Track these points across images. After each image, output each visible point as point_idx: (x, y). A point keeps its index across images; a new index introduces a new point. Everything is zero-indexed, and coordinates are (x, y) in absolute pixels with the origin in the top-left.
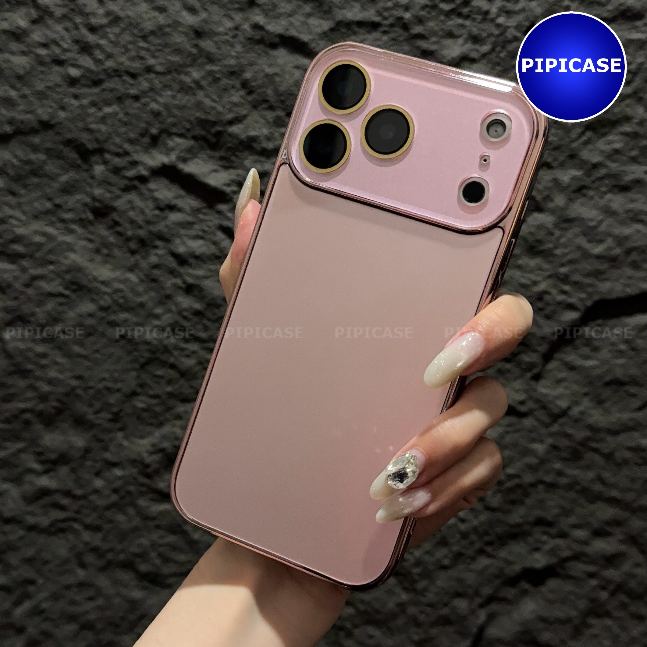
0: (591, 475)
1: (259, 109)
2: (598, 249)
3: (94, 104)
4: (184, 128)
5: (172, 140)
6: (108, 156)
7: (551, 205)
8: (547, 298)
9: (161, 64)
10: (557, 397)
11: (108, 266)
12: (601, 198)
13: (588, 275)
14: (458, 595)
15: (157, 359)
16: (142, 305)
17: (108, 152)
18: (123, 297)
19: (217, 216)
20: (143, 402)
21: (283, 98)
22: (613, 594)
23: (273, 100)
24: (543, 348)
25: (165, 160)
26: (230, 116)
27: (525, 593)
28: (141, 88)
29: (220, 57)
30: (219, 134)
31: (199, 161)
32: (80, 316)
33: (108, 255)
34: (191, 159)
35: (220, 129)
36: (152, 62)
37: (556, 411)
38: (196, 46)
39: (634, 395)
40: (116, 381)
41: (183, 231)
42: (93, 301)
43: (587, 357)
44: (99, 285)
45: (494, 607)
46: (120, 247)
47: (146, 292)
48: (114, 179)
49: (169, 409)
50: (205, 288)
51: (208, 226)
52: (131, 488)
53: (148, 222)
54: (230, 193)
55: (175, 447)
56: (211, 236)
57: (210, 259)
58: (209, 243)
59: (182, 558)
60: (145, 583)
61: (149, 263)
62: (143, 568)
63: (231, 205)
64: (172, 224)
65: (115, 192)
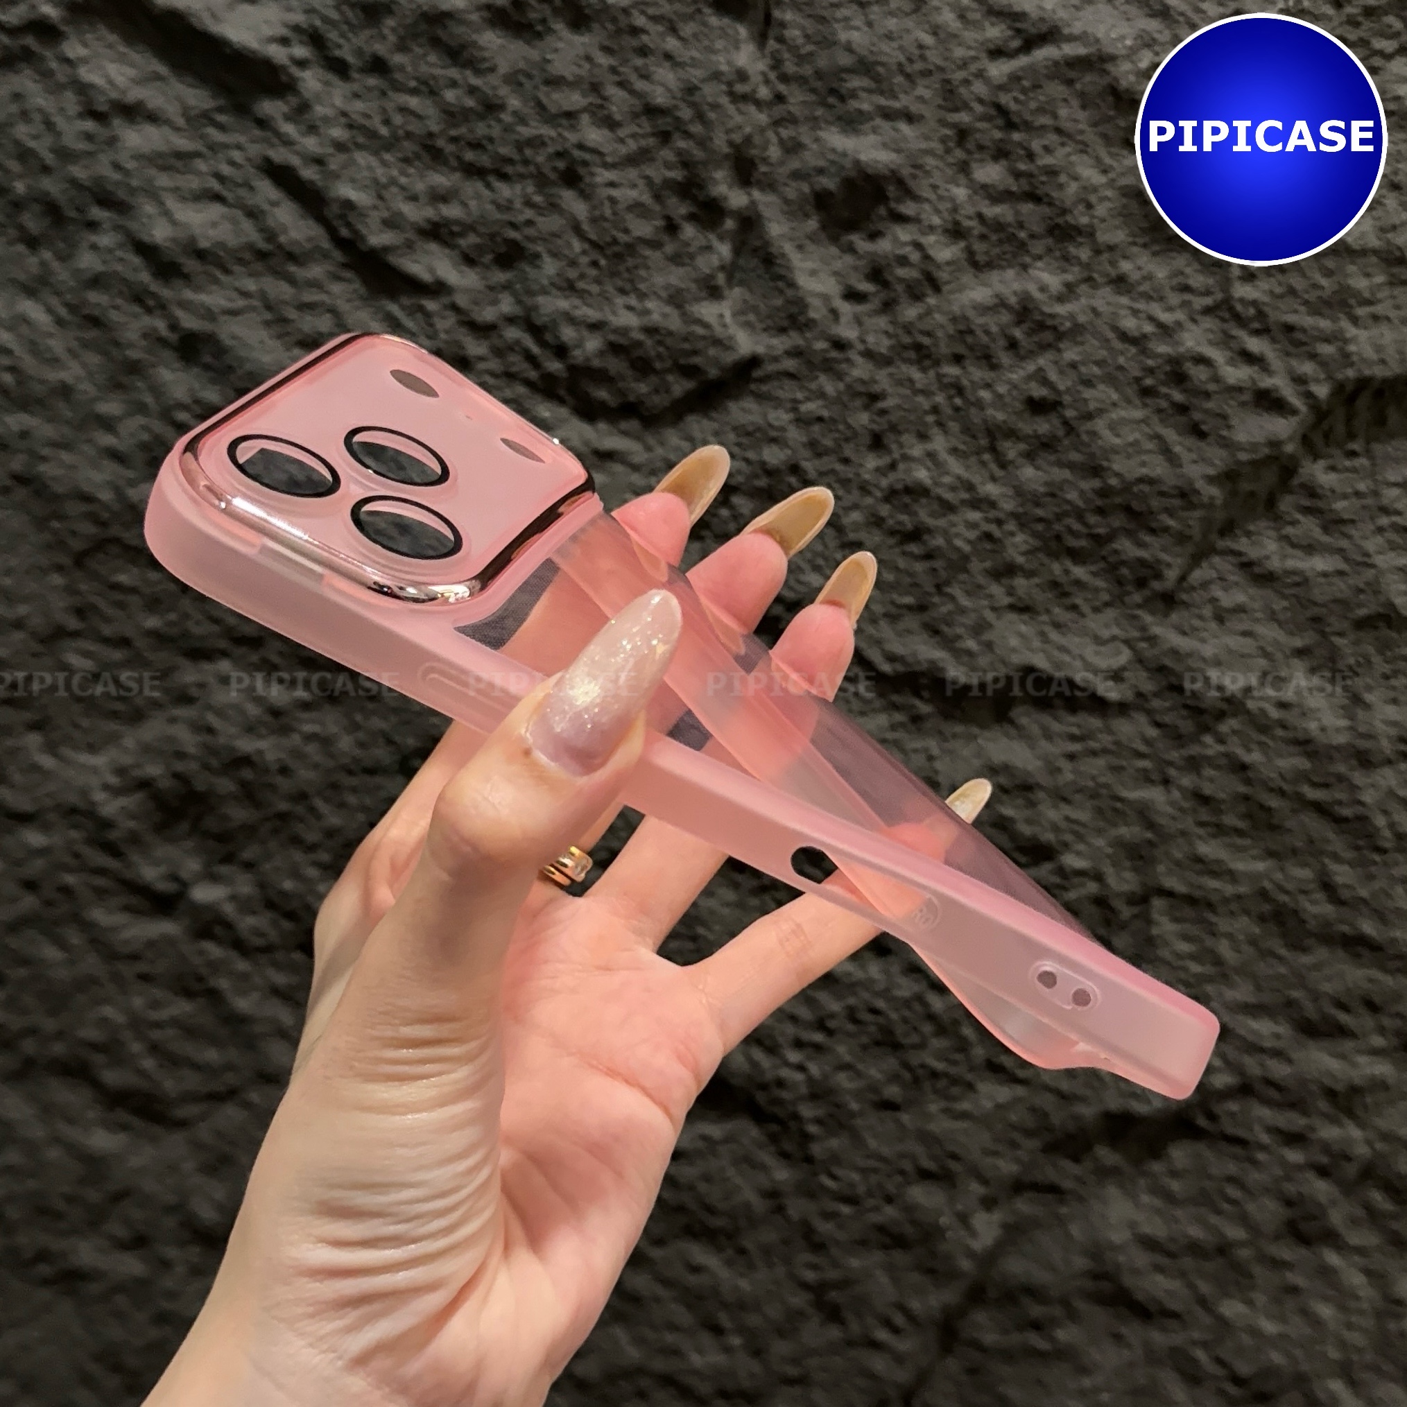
0: (1303, 873)
8: (1199, 374)
10: (1213, 661)
13: (1325, 305)
14: (923, 1175)
15: (116, 541)
16: (65, 391)
19: (257, 132)
20: (87, 654)
22: (1350, 1188)
27: (1105, 1173)
41: (163, 180)
43: (1310, 549)
45: (1024, 1205)
47: (73, 353)
50: (228, 342)
51: (232, 163)
52: (70, 879)
53: (65, 155)
54: (286, 61)
55: (177, 776)
56: (242, 192)
57: (241, 261)
58: (238, 213)
59: (211, 1055)
60: (123, 1115)
61: (77, 272)
62: (112, 1077)
63: (294, 101)
64: (133, 157)
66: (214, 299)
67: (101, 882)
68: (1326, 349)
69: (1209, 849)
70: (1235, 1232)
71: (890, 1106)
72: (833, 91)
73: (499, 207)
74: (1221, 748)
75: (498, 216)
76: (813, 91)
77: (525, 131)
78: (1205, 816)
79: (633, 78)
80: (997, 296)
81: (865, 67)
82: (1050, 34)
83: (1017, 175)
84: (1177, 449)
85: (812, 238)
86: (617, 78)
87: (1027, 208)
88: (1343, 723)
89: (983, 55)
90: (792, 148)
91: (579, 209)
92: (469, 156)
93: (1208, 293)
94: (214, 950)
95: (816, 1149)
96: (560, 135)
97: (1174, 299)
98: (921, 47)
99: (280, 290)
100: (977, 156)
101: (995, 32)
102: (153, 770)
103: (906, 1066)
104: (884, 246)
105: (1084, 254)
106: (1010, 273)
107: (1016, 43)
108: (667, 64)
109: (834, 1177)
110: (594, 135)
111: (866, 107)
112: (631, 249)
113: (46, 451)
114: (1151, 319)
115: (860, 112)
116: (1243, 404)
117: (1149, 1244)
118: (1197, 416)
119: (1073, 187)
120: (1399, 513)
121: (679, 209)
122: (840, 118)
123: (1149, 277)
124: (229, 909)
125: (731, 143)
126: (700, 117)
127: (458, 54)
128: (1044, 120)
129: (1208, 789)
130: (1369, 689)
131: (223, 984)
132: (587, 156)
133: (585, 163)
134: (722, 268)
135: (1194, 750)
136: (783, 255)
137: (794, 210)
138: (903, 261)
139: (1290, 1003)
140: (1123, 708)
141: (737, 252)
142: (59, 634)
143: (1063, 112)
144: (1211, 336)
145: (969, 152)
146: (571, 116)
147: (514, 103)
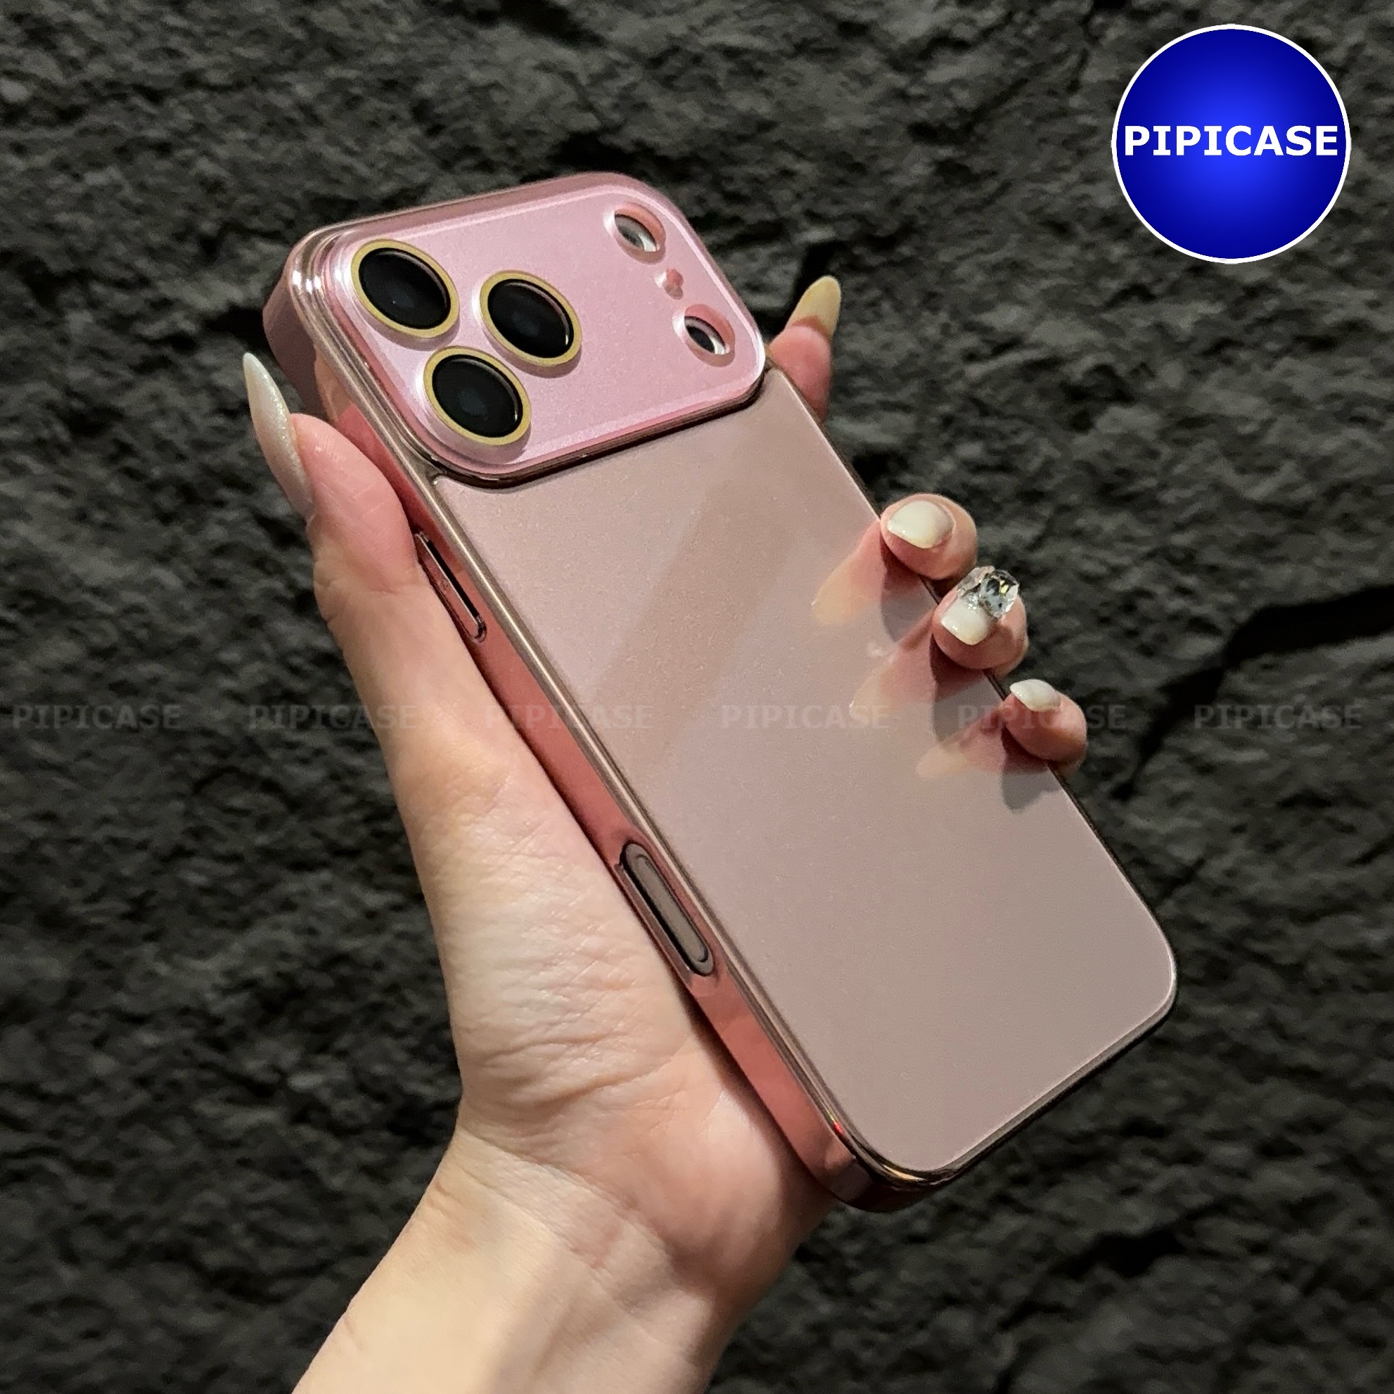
0: (1252, 1015)
1: (457, 168)
2: (1262, 489)
3: (61, 166)
4: (278, 216)
5: (252, 248)
6: (98, 289)
7: (1150, 386)
8: (1144, 605)
9: (219, 66)
10: (1171, 838)
11: (108, 551)
12: (1269, 367)
13: (1239, 549)
14: (949, 1301)
15: (232, 769)
16: (191, 643)
17: (97, 278)
18: (146, 625)
20: (200, 871)
21: (511, 142)
22: (1308, 1290)
23: (488, 146)
24: (1139, 723)
25: (236, 295)
26: (387, 188)
27: (1104, 1292)
28: (172, 124)
29: (361, 47)
32: (45, 671)
33: (106, 526)
36: (197, 61)
37: (1170, 869)
38: (302, 21)
39: (1350, 830)
40: (135, 823)
42: (74, 633)
43: (1238, 743)
44: (87, 597)
45: (1034, 1326)
46: (134, 506)
47: (200, 610)
48: (114, 343)
49: (264, 887)
52: (180, 1074)
53: (198, 445)
55: (279, 974)
59: (305, 1232)
60: (220, 1296)
61: (205, 543)
62: (214, 1258)
65: (118, 376)
67: (208, 1076)
68: (1244, 584)
70: (1217, 1336)
71: (918, 1239)
72: (842, 389)
74: (1179, 911)
81: (868, 369)
82: (1012, 343)
83: (991, 451)
84: (1129, 665)
87: (1001, 478)
88: (1276, 885)
89: (961, 361)
93: (1146, 541)
94: (309, 1133)
95: (857, 1283)
97: (1121, 547)
98: (913, 356)
100: (959, 438)
101: (970, 341)
102: (259, 971)
106: (989, 529)
107: (986, 350)
109: (872, 1307)
111: (869, 401)
113: (174, 693)
114: (1103, 562)
116: (1181, 630)
118: (1144, 638)
119: (1036, 461)
122: (848, 409)
123: (1098, 530)
124: (325, 1096)
128: (1010, 410)
130: (1294, 857)
131: (317, 1164)
139: (1249, 1129)
142: (180, 853)
143: (1027, 403)
144: (1152, 575)
145: (952, 435)
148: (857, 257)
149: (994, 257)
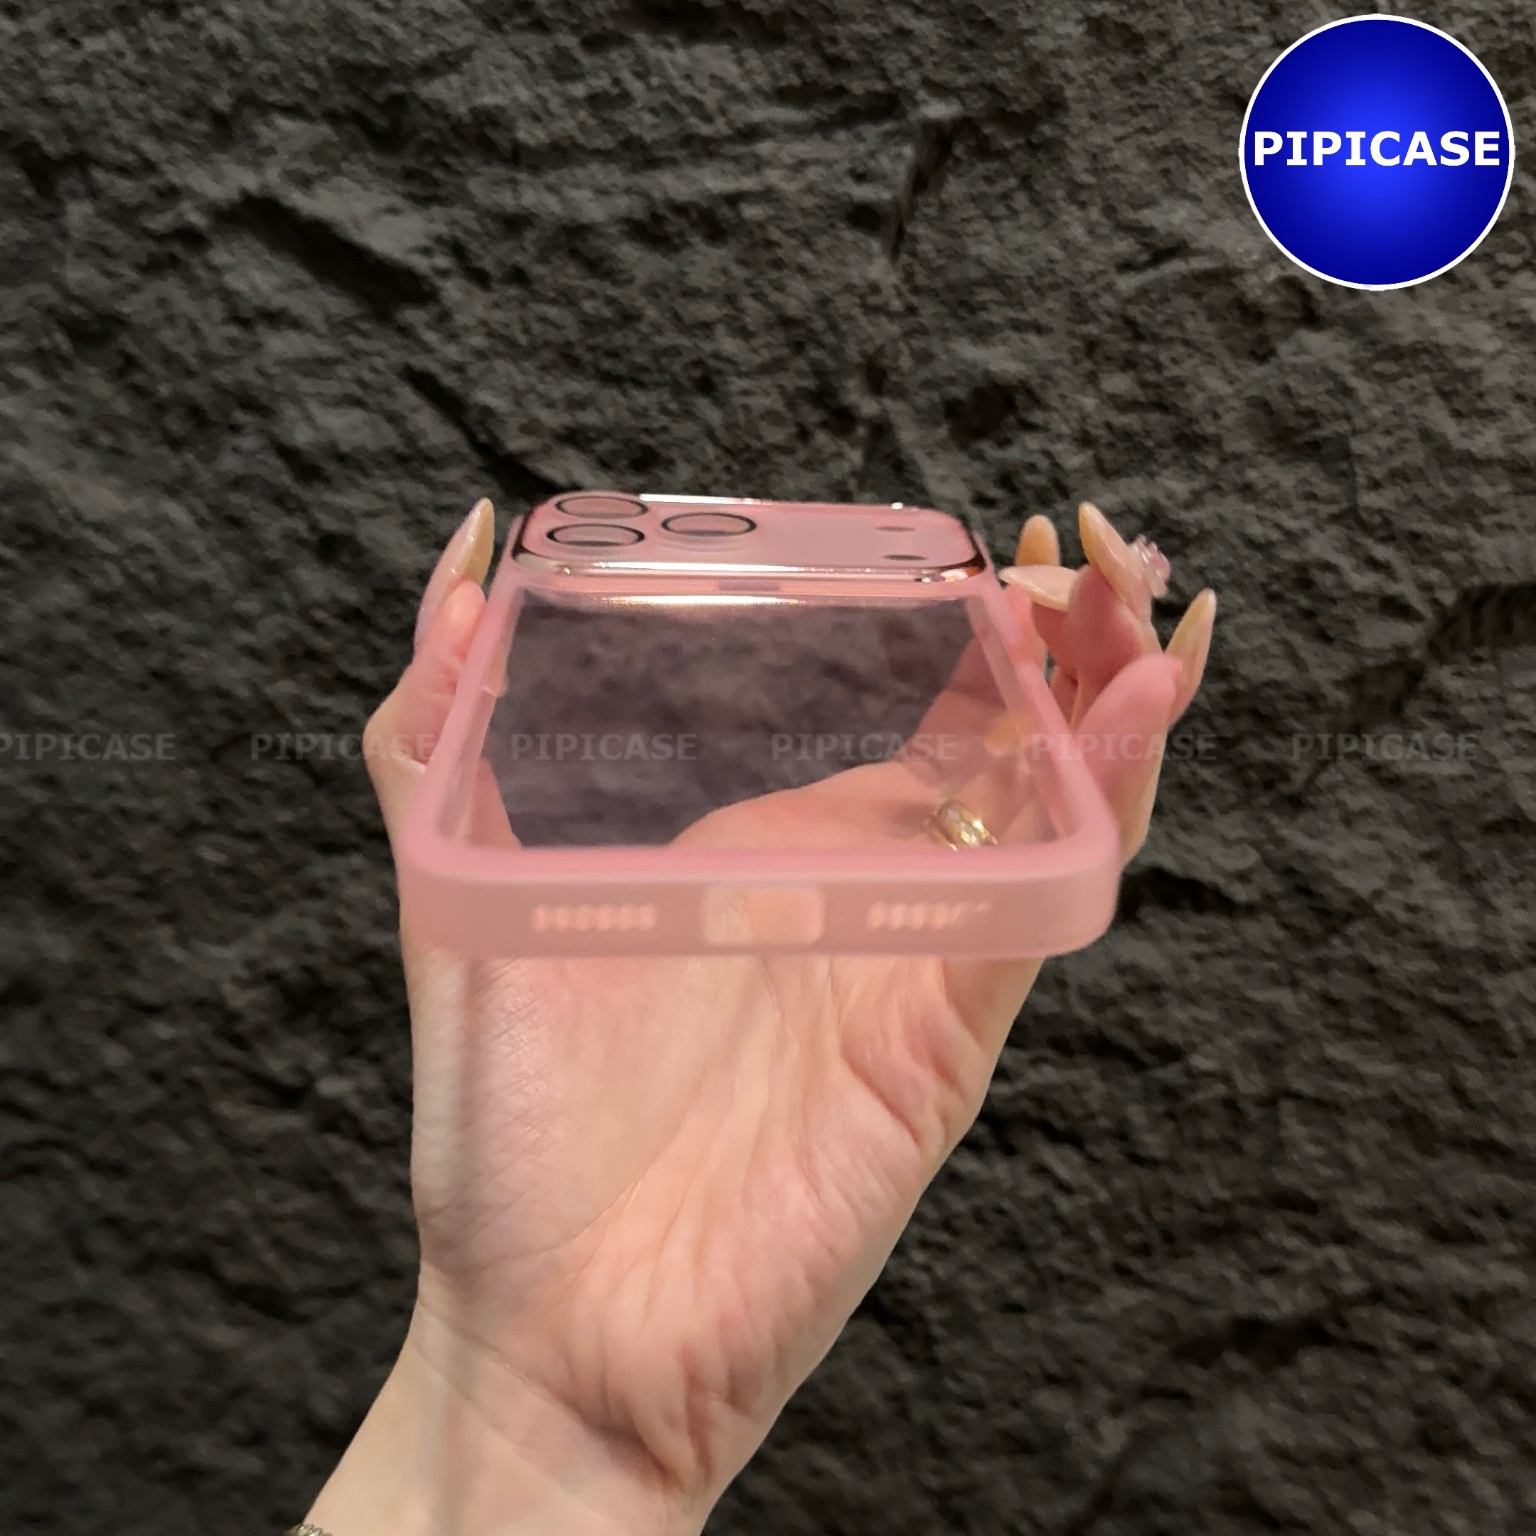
0: (1433, 1077)
1: (507, 27)
2: (1484, 440)
3: (58, 29)
4: (301, 88)
5: (269, 124)
6: (99, 175)
8: (1326, 581)
10: (1342, 864)
11: (114, 480)
12: (1500, 284)
13: (1447, 515)
14: (1049, 1380)
15: (251, 735)
16: (205, 589)
17: (98, 163)
19: (397, 340)
20: (219, 848)
22: (1481, 1397)
25: (250, 181)
26: (422, 52)
27: (1234, 1380)
30: (397, 103)
31: (345, 182)
32: (44, 617)
33: (112, 451)
34: (322, 177)
35: (398, 88)
37: (1339, 901)
40: (144, 792)
41: (306, 385)
42: (75, 575)
44: (89, 534)
45: (1148, 1411)
46: (142, 428)
47: (214, 552)
48: (118, 238)
49: (290, 869)
50: (367, 544)
51: (374, 370)
52: (198, 1071)
53: (209, 359)
54: (429, 273)
55: (307, 969)
56: (383, 398)
57: (380, 465)
58: (379, 419)
59: (332, 1250)
60: (243, 1309)
61: (218, 474)
62: (234, 1271)
63: (434, 309)
64: (276, 363)
65: (122, 275)
66: (353, 500)
67: (227, 1074)
68: (1452, 557)
69: (1338, 1051)
70: (1366, 1442)
71: (1015, 1308)
72: (963, 303)
73: (635, 413)
74: (1348, 951)
75: (633, 422)
76: (943, 302)
77: (661, 341)
78: (1333, 1017)
79: (768, 290)
80: (1125, 503)
81: (996, 279)
82: (1178, 249)
83: (1144, 385)
84: (1303, 654)
85: (942, 445)
86: (750, 290)
87: (1154, 417)
88: (1469, 926)
89: (1113, 270)
90: (924, 358)
91: (714, 416)
92: (607, 364)
93: (1332, 500)
94: (338, 1144)
95: (942, 1352)
96: (696, 346)
97: (1301, 506)
98: (1051, 261)
99: (417, 492)
100: (1105, 368)
101: (1124, 246)
102: (282, 963)
103: (1033, 1268)
104: (1013, 454)
105: (1211, 462)
106: (1137, 482)
107: (1144, 257)
108: (799, 277)
109: (958, 1380)
110: (729, 345)
111: (996, 319)
112: (763, 454)
113: (186, 648)
114: (1278, 526)
115: (990, 324)
116: (1369, 611)
117: (1279, 1453)
118: (1322, 621)
119: (1200, 399)
120: (1525, 719)
121: (812, 416)
122: (970, 331)
123: (1275, 485)
124: (354, 1103)
125: (864, 354)
126: (833, 327)
127: (598, 266)
128: (1172, 332)
129: (1336, 992)
130: (1497, 892)
131: (347, 1177)
132: (720, 365)
133: (719, 372)
134: (854, 474)
135: (1322, 952)
136: (913, 463)
137: (925, 418)
138: (1032, 468)
139: (1419, 1208)
140: (1250, 910)
141: (868, 458)
142: (191, 828)
143: (1190, 324)
144: (1337, 544)
145: (1097, 363)
146: (706, 327)
147: (651, 313)
148: (986, 138)
149: (1160, 140)
